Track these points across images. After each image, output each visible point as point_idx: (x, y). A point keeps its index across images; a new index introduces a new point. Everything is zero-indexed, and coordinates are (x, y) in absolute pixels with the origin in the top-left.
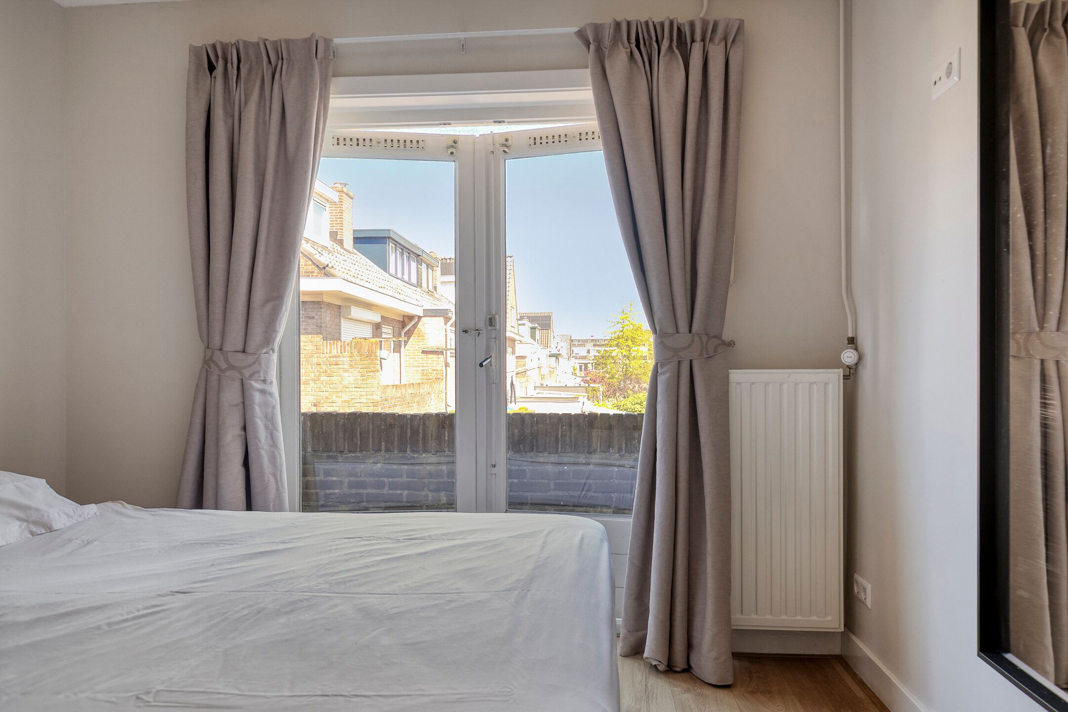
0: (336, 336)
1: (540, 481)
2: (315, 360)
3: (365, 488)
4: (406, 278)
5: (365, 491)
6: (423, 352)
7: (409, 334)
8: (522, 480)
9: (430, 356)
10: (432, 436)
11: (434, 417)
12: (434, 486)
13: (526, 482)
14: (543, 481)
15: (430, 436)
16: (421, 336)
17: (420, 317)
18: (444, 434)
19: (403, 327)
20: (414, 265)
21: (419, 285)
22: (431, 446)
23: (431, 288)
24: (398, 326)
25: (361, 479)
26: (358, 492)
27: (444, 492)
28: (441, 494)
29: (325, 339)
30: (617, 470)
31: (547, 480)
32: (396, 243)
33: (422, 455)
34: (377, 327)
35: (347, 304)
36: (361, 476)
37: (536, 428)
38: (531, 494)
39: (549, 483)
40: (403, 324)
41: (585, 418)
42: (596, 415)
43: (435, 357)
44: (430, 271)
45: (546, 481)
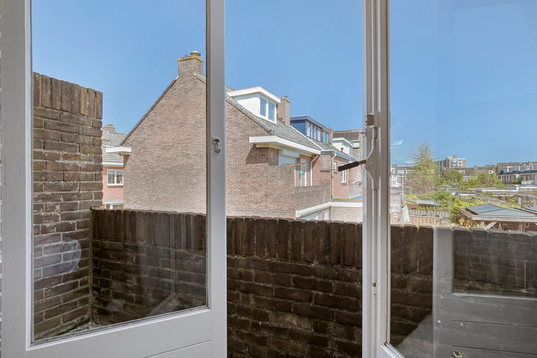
0: (275, 163)
1: (347, 297)
2: (265, 175)
3: (190, 281)
4: (315, 138)
5: (190, 283)
6: (321, 171)
7: (314, 163)
8: (327, 294)
9: (324, 173)
10: (242, 239)
11: (244, 221)
12: (244, 288)
13: (332, 297)
14: (351, 298)
15: (241, 239)
16: (320, 164)
17: (319, 155)
18: (253, 238)
19: (312, 160)
20: (319, 133)
21: (322, 141)
22: (242, 248)
23: (327, 143)
24: (309, 159)
25: (187, 272)
26: (185, 283)
27: (253, 294)
28: (250, 296)
29: (270, 165)
30: (442, 297)
31: (355, 297)
32: (310, 122)
33: (234, 256)
34: (298, 160)
35: (281, 149)
36: (187, 270)
37: (343, 239)
38: (337, 310)
39: (357, 301)
40: (312, 158)
41: (400, 231)
42: (415, 228)
43: (326, 173)
44: (327, 135)
45: (354, 299)
